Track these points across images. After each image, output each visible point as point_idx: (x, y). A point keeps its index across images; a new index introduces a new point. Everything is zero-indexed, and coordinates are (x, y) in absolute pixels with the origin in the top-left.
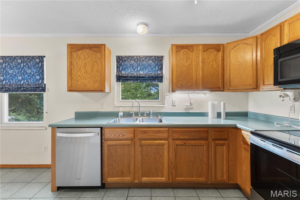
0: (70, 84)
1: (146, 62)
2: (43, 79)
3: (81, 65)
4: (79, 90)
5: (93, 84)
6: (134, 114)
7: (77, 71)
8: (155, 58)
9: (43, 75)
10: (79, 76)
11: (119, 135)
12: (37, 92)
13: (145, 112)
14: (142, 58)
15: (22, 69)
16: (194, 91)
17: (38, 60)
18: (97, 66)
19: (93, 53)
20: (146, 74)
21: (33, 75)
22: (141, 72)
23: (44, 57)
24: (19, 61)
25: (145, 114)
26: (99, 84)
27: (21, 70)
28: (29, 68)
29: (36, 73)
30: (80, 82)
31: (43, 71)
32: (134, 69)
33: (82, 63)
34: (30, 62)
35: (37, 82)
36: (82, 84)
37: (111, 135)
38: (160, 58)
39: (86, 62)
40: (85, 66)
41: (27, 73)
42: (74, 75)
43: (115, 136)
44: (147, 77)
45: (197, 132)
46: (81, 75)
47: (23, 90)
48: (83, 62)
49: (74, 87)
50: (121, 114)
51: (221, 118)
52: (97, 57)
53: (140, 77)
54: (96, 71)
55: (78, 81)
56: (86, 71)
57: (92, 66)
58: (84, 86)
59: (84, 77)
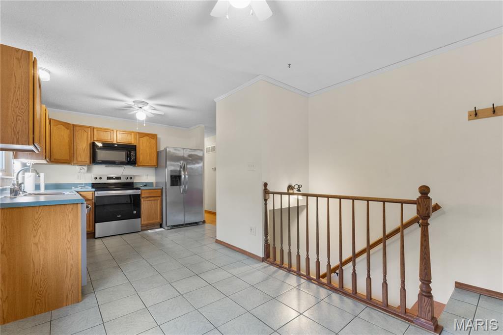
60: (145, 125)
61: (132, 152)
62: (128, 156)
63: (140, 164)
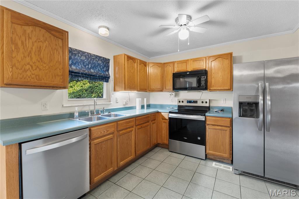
1: (96, 61)
3: (32, 48)
4: (28, 84)
5: (52, 78)
6: (90, 113)
7: (23, 56)
8: (104, 60)
10: (29, 64)
11: (105, 131)
13: (100, 110)
14: (93, 56)
16: (131, 91)
18: (58, 56)
19: (52, 37)
20: (97, 73)
22: (92, 71)
25: (100, 112)
26: (60, 78)
30: (29, 73)
32: (85, 66)
33: (33, 45)
36: (33, 76)
37: (97, 133)
38: (108, 60)
39: (40, 47)
40: (40, 51)
42: (18, 60)
43: (101, 133)
44: (98, 76)
45: (144, 118)
46: (31, 63)
48: (35, 44)
49: (16, 78)
50: (76, 114)
51: (144, 109)
52: (57, 44)
53: (92, 76)
54: (57, 62)
55: (26, 71)
56: (41, 59)
57: (51, 54)
58: (36, 79)
59: (37, 67)
60: (189, 44)
61: (202, 77)
62: (199, 82)
63: (211, 89)
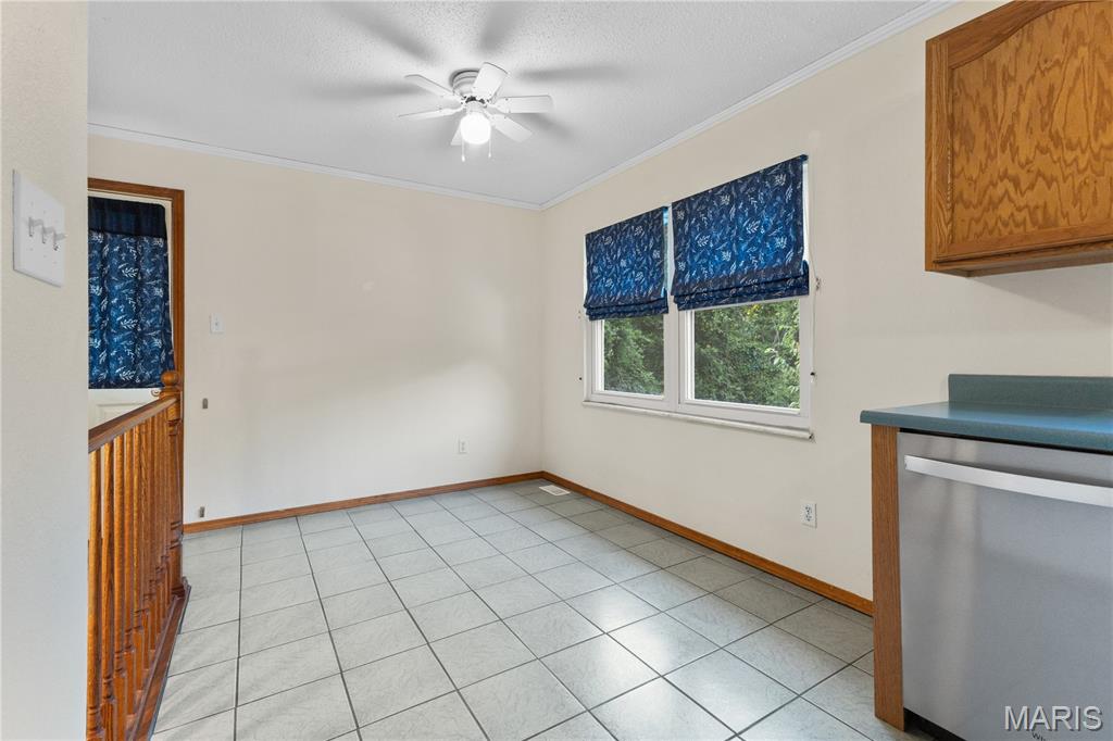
0: (946, 231)
2: (798, 244)
7: (984, 156)
9: (798, 228)
10: (1004, 176)
12: (777, 297)
15: (732, 224)
17: (780, 180)
21: (765, 237)
23: (804, 158)
24: (725, 200)
27: (729, 228)
28: (754, 216)
29: (775, 226)
30: (1005, 210)
31: (799, 214)
34: (755, 195)
35: (779, 261)
36: (1019, 217)
39: (1051, 90)
40: (1048, 109)
41: (746, 236)
42: (970, 179)
46: (1014, 171)
47: (734, 296)
48: (1030, 92)
49: (965, 239)
55: (994, 205)
58: (1034, 223)
59: (1040, 174)
